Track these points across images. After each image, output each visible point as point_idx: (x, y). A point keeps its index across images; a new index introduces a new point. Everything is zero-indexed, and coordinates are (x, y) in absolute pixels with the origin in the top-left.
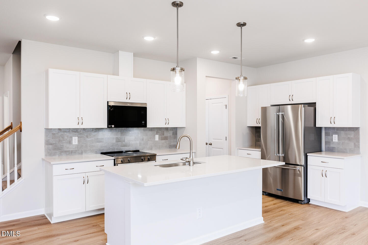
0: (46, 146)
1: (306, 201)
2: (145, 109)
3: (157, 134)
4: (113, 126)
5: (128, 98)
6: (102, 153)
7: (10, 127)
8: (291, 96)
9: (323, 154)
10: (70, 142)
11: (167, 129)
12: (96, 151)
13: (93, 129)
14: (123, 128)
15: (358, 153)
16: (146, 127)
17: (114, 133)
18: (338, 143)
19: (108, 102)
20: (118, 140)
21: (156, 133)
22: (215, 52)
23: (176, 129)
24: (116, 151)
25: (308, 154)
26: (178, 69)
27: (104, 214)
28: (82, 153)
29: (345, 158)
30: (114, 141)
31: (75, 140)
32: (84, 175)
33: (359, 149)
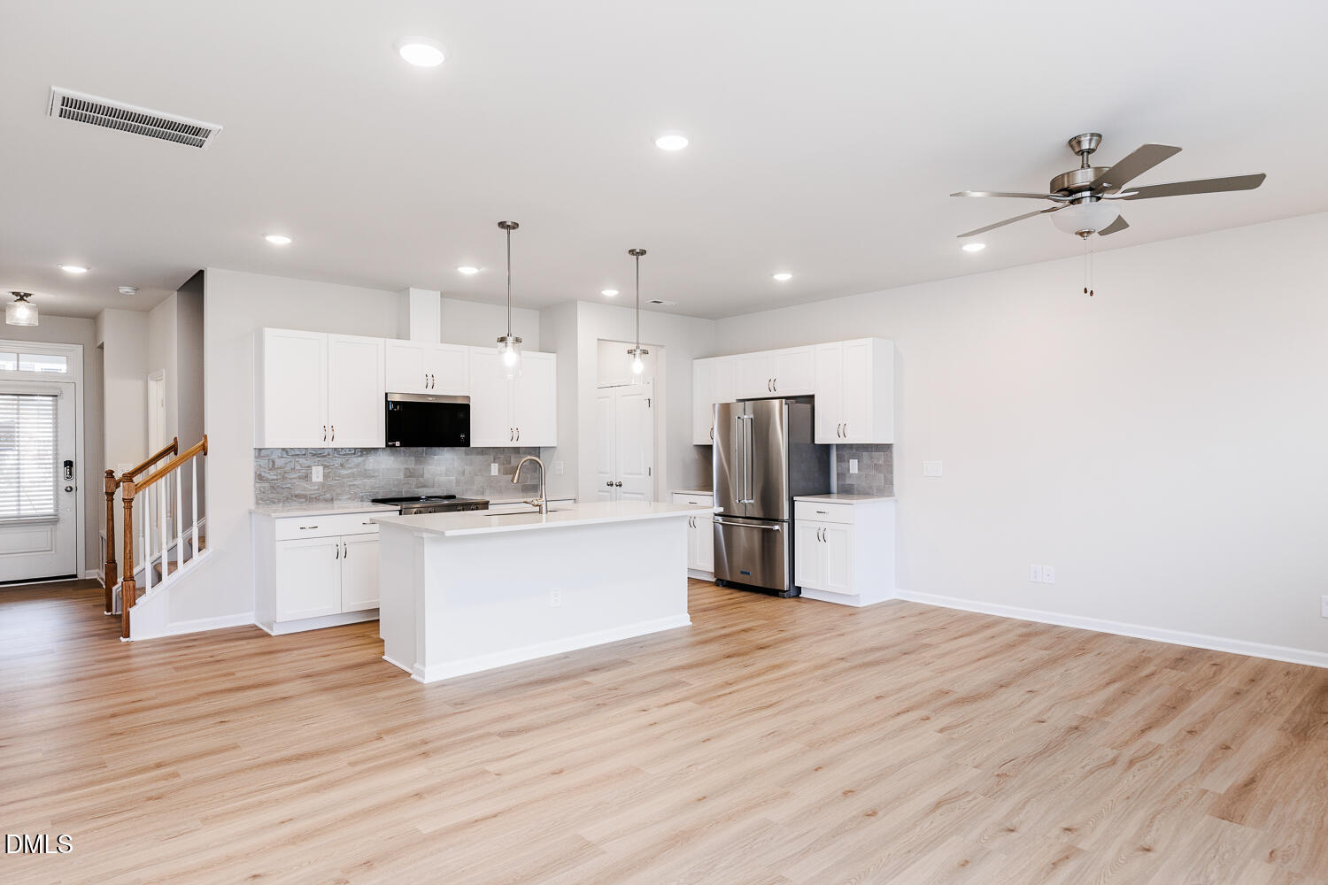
0: (257, 485)
1: (793, 593)
2: (466, 408)
3: (494, 462)
4: (398, 444)
5: (430, 385)
6: (375, 501)
7: (173, 448)
8: (772, 380)
9: (834, 499)
10: (307, 477)
11: (517, 450)
12: (362, 497)
13: (355, 449)
14: (420, 449)
15: (891, 494)
16: (469, 446)
17: (402, 458)
18: (858, 476)
19: (386, 394)
20: (410, 474)
21: (492, 458)
22: (610, 293)
23: (536, 450)
24: (404, 495)
25: (795, 498)
26: (510, 340)
27: (378, 620)
28: (332, 499)
29: (854, 502)
30: (401, 476)
31: (317, 474)
32: (337, 540)
33: (892, 488)
